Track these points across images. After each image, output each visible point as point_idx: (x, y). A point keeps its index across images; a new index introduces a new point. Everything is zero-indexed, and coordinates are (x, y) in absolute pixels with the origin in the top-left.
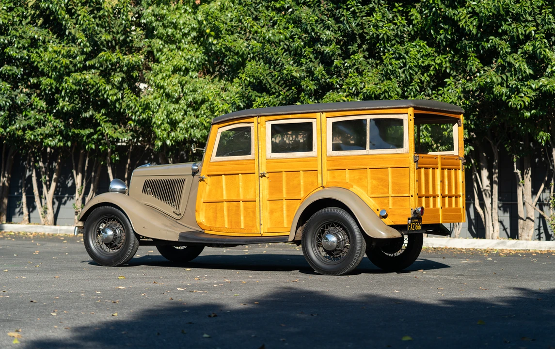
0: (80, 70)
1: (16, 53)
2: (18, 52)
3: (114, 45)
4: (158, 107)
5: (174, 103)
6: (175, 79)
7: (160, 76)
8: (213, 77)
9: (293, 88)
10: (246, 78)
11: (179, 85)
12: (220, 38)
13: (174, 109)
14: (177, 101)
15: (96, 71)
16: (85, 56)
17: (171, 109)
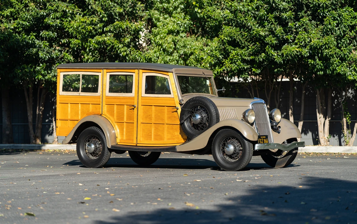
0: (101, 34)
1: (52, 22)
2: (53, 21)
3: (124, 15)
4: (157, 59)
5: (169, 55)
6: (170, 38)
7: (158, 37)
8: (197, 36)
9: (257, 43)
10: (225, 38)
11: (173, 43)
12: (203, 8)
13: (169, 60)
14: (171, 54)
15: (111, 34)
16: (103, 24)
17: (168, 60)
